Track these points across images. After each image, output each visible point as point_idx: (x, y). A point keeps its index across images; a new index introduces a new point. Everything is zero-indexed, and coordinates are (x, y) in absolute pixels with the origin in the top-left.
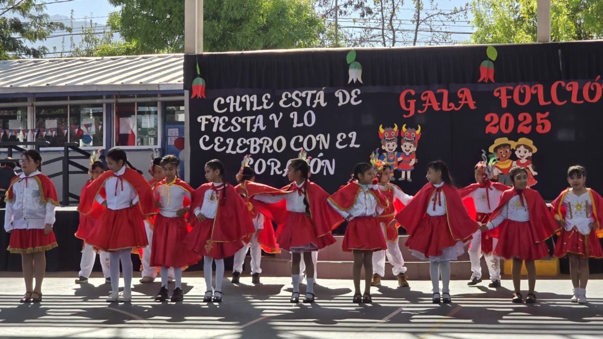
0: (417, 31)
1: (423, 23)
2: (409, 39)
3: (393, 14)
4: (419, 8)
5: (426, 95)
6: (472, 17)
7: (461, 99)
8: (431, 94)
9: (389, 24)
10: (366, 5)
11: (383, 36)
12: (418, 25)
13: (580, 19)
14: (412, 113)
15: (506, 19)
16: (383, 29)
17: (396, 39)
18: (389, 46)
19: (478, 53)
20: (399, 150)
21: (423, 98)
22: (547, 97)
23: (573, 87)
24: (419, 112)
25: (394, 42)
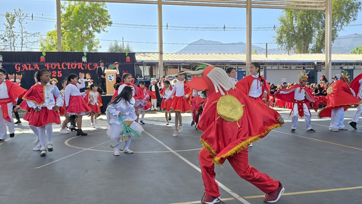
0: (22, 47)
1: (24, 45)
2: (19, 50)
3: (14, 42)
4: (22, 40)
5: (24, 65)
6: (39, 44)
7: (35, 67)
8: (25, 65)
9: (13, 44)
10: (5, 38)
11: (11, 48)
12: (22, 45)
13: (72, 46)
14: (19, 71)
15: (50, 45)
16: (11, 46)
17: (15, 49)
18: (13, 51)
19: (40, 54)
20: (15, 81)
21: (23, 66)
22: (61, 67)
23: (68, 64)
24: (22, 70)
25: (14, 50)
